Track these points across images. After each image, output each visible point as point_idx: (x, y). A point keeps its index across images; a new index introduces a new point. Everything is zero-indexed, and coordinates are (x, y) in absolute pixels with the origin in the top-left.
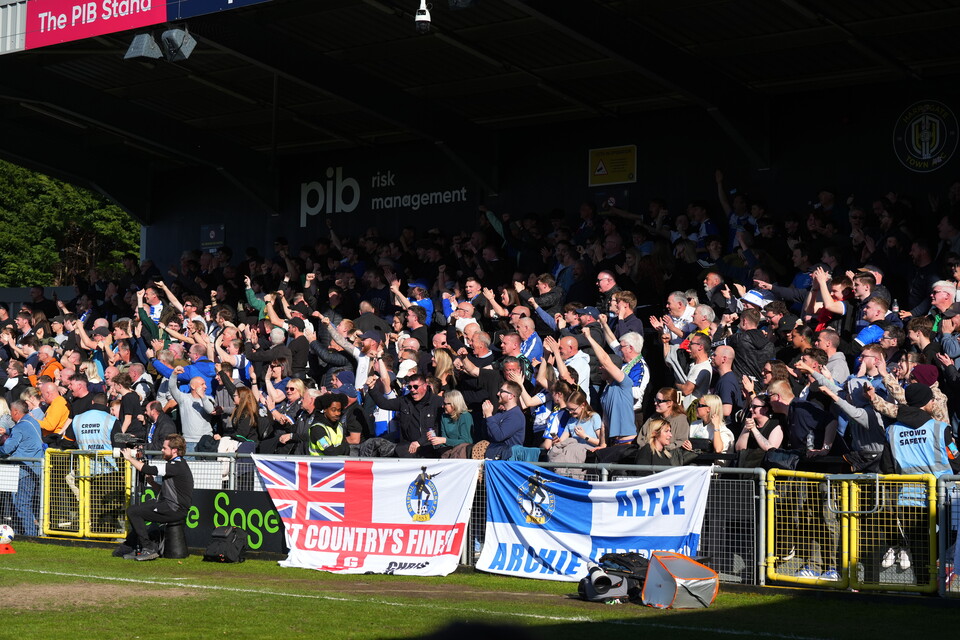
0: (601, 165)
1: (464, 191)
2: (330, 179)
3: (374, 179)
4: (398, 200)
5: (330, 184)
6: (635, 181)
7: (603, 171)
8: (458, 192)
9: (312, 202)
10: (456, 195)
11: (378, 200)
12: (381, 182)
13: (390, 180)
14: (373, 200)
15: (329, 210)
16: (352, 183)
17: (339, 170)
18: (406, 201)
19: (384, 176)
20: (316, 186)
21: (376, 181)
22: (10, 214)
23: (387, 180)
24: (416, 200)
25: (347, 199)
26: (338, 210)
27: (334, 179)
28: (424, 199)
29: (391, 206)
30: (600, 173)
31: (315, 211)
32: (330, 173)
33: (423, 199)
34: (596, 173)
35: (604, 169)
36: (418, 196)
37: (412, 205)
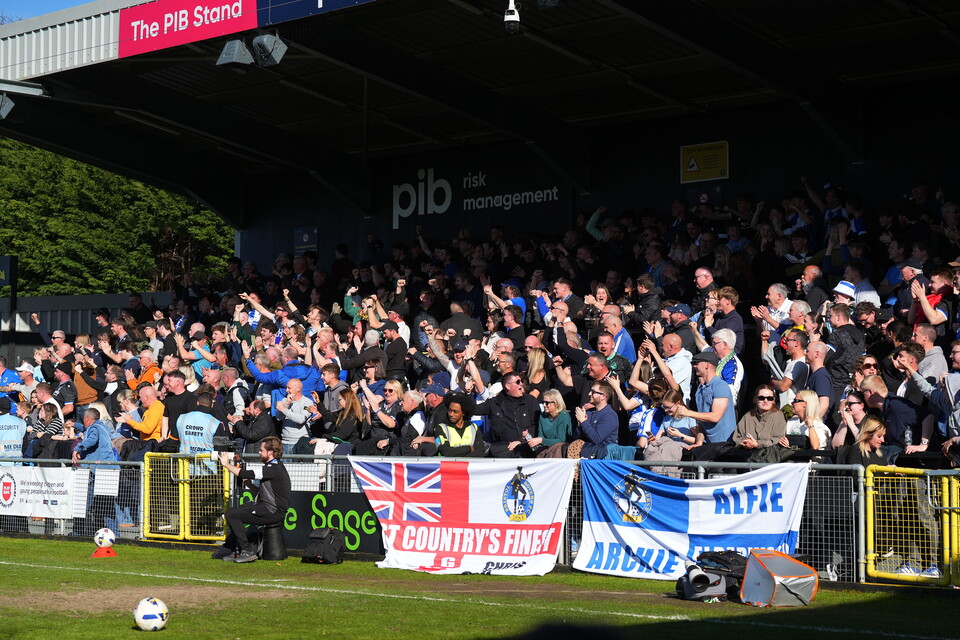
0: (693, 162)
1: (555, 190)
2: (421, 181)
3: (465, 180)
4: (489, 201)
5: (421, 186)
6: (727, 177)
7: (695, 168)
8: (549, 191)
9: (404, 204)
10: (548, 194)
11: (469, 201)
12: (472, 183)
13: (482, 180)
14: (465, 201)
15: (421, 212)
16: (444, 184)
17: (431, 172)
18: (497, 201)
19: (476, 177)
20: (408, 188)
21: (467, 182)
22: (106, 221)
23: (479, 181)
24: (507, 200)
25: (439, 199)
26: (430, 212)
27: (425, 180)
28: (516, 199)
29: (482, 206)
30: (692, 169)
31: (407, 213)
32: (421, 174)
33: (514, 199)
34: (688, 170)
35: (696, 166)
36: (510, 196)
37: (503, 205)
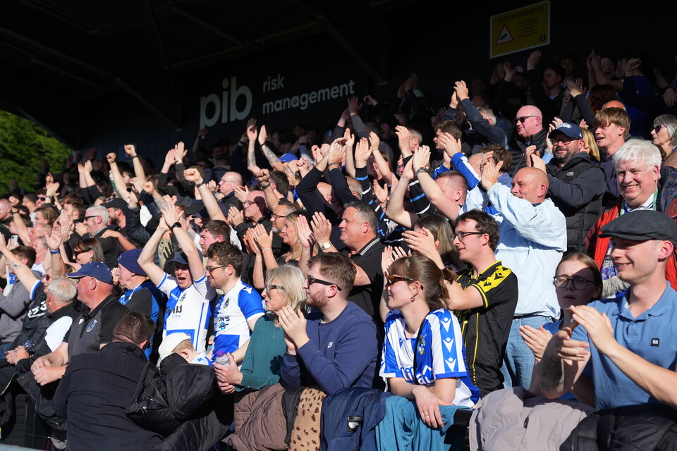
0: (505, 31)
1: (352, 84)
2: (225, 90)
3: (265, 84)
4: (287, 102)
5: (225, 94)
6: (548, 42)
7: (508, 38)
8: (345, 85)
9: (210, 114)
10: (344, 89)
11: (268, 104)
12: (271, 86)
13: (280, 83)
14: (264, 105)
15: (224, 120)
16: (246, 91)
17: (234, 80)
18: (295, 102)
19: (275, 80)
20: (213, 98)
21: (267, 86)
23: (277, 83)
24: (304, 99)
25: (241, 107)
26: (232, 119)
27: (229, 89)
28: (312, 98)
29: (280, 109)
30: (504, 40)
31: (211, 122)
32: (225, 84)
33: (311, 98)
34: (500, 41)
35: (508, 36)
36: (306, 95)
37: (300, 105)
